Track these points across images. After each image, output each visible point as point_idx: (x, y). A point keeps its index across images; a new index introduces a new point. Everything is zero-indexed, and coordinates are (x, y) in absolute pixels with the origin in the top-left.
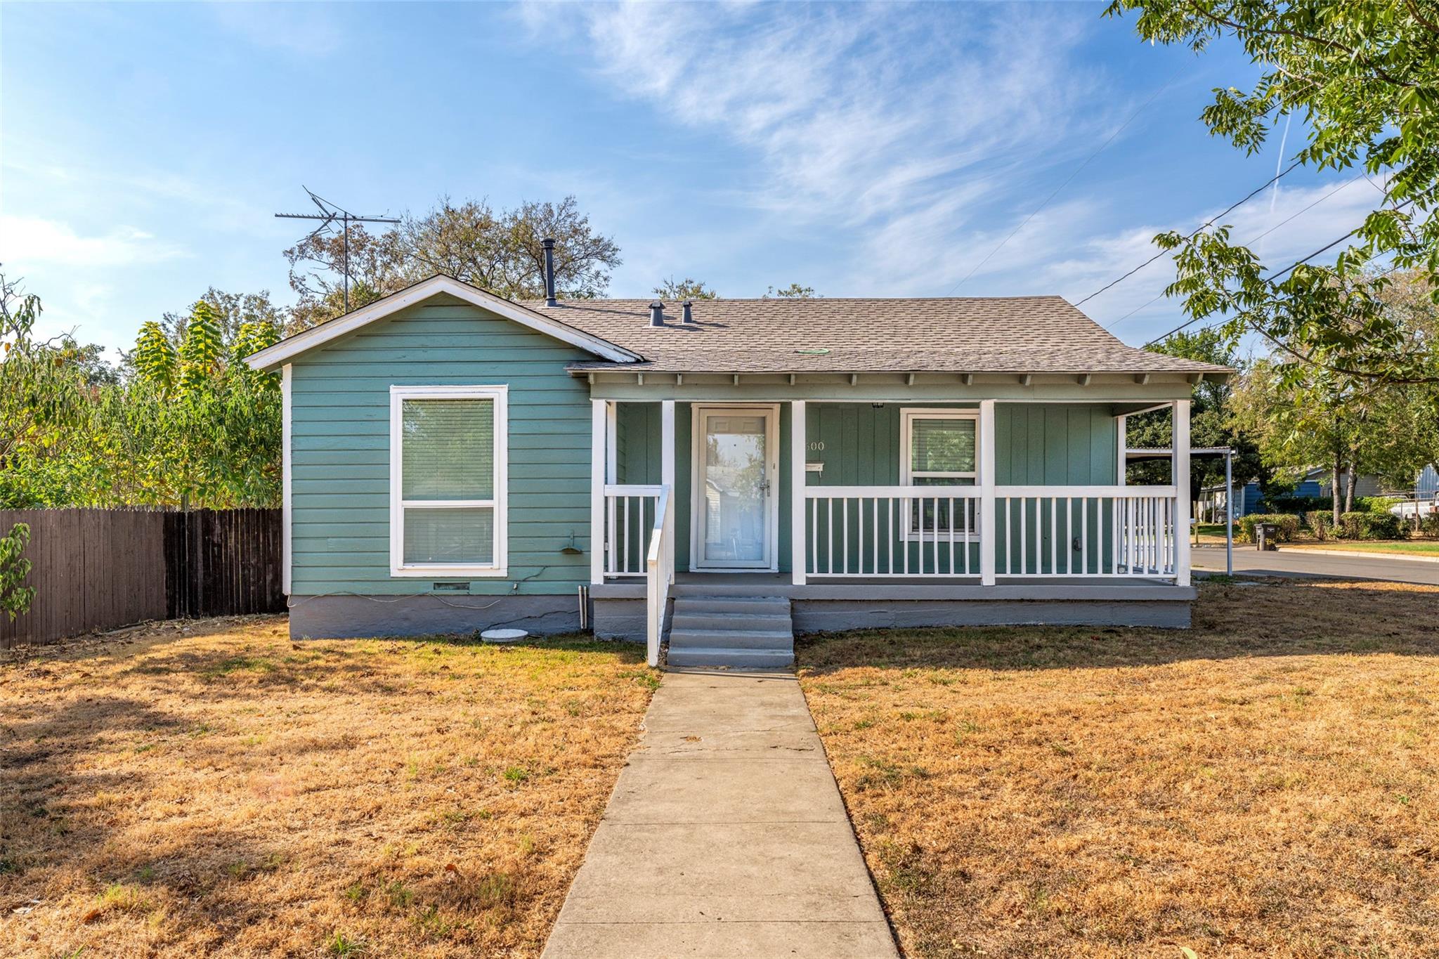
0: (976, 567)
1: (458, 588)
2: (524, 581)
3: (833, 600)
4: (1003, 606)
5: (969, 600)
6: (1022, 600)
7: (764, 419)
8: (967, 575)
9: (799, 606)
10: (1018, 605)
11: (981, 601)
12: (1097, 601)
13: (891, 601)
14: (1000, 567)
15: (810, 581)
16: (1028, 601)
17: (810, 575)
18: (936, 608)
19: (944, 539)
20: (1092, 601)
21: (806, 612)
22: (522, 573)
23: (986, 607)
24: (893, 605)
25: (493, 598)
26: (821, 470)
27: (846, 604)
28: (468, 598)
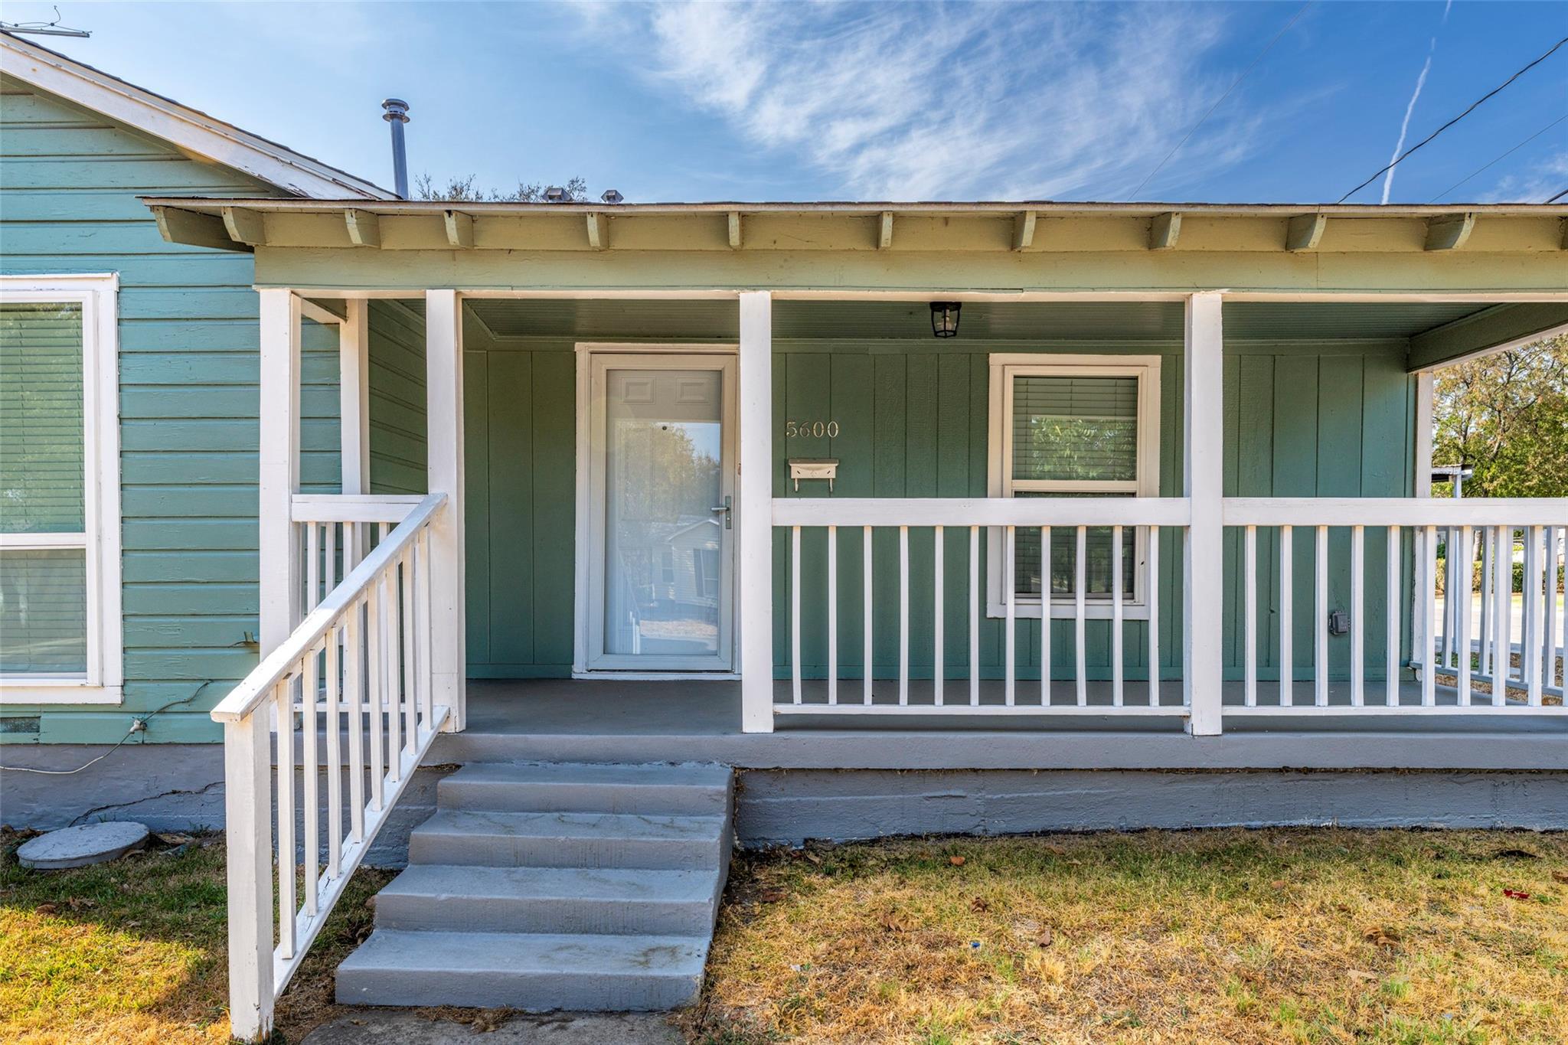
0: (1174, 687)
1: (16, 729)
2: (161, 712)
3: (836, 770)
4: (1237, 784)
5: (1159, 770)
6: (1285, 770)
7: (720, 373)
8: (1155, 708)
9: (754, 784)
10: (1273, 781)
11: (1188, 771)
12: (1459, 771)
13: (975, 770)
14: (1233, 690)
15: (783, 725)
16: (1298, 770)
17: (784, 709)
18: (1079, 789)
19: (1064, 612)
20: (1449, 771)
21: (772, 798)
22: (155, 696)
23: (1196, 786)
24: (979, 781)
25: (93, 750)
26: (833, 475)
27: (868, 777)
28: (39, 751)
